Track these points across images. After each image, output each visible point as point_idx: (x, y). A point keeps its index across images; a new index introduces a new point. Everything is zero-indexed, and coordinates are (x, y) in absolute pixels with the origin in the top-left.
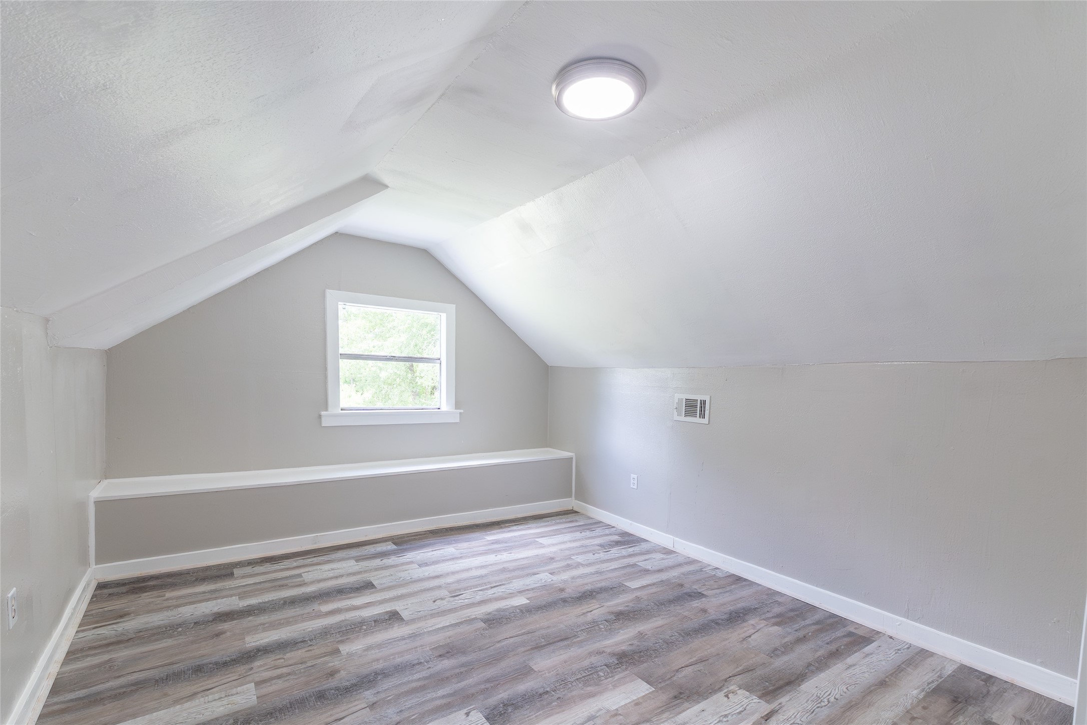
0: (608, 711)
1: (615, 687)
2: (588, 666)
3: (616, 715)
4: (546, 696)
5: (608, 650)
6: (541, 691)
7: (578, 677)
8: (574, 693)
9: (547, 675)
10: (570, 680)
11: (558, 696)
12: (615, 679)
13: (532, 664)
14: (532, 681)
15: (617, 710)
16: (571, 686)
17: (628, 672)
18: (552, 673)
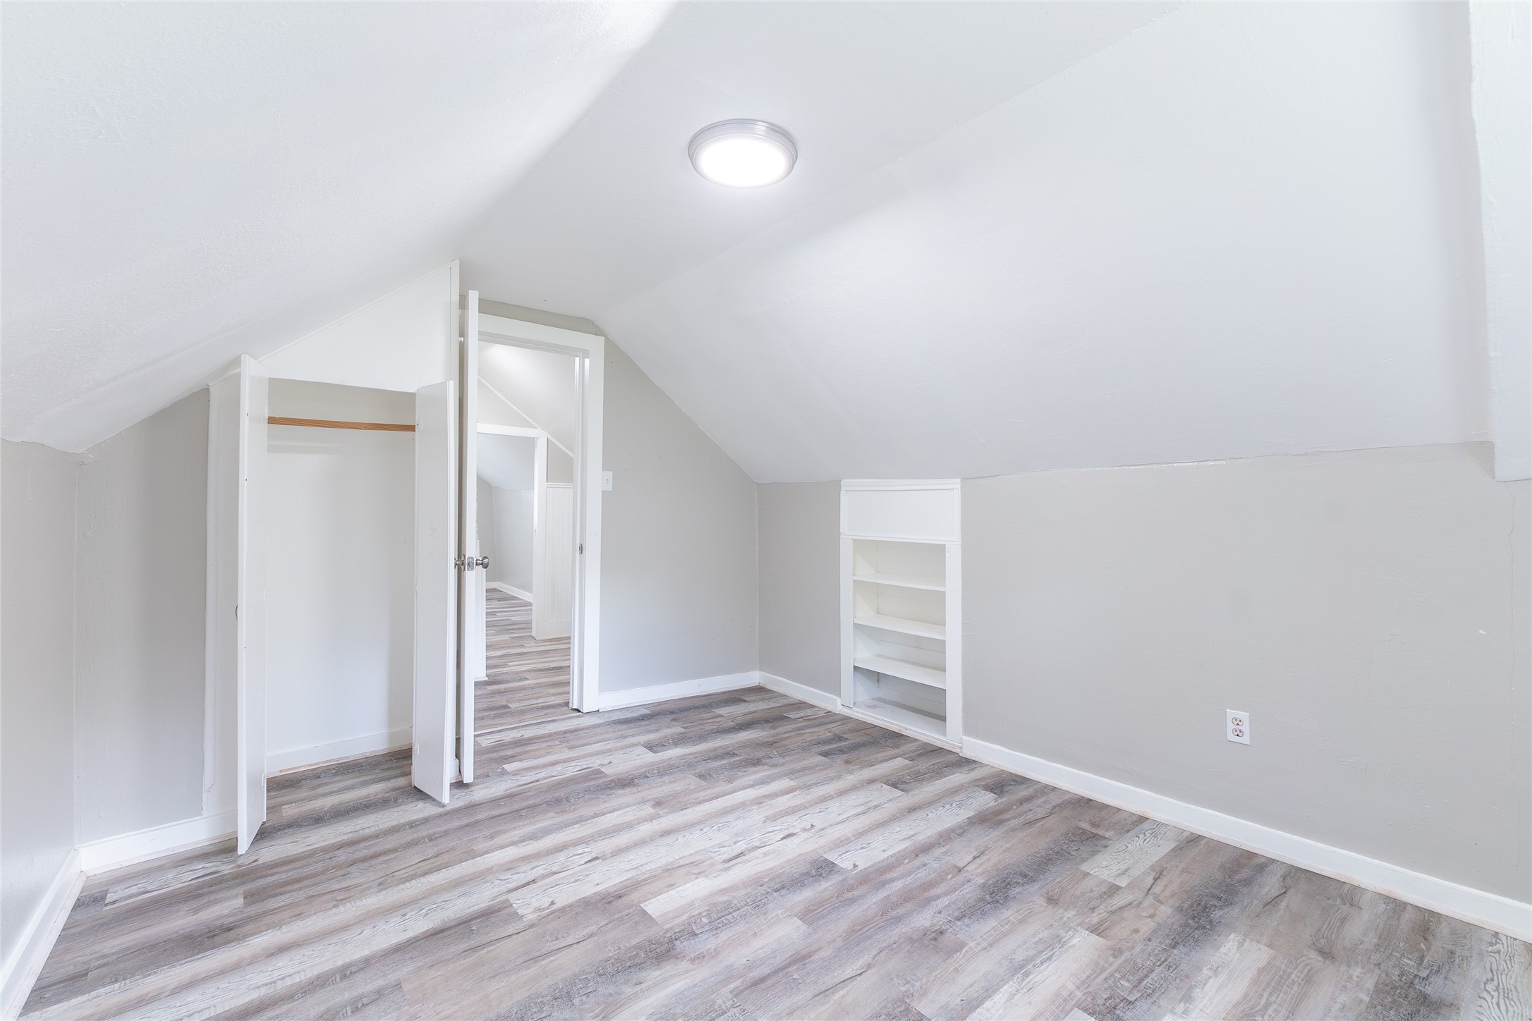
0: (707, 876)
1: (691, 904)
2: (722, 931)
3: (700, 873)
4: (777, 886)
5: (684, 965)
6: (783, 892)
7: (738, 912)
8: (744, 892)
9: (779, 912)
10: (748, 908)
11: (763, 888)
12: (687, 915)
13: (804, 928)
14: (797, 902)
15: (697, 878)
16: (748, 901)
17: (666, 927)
18: (773, 915)
